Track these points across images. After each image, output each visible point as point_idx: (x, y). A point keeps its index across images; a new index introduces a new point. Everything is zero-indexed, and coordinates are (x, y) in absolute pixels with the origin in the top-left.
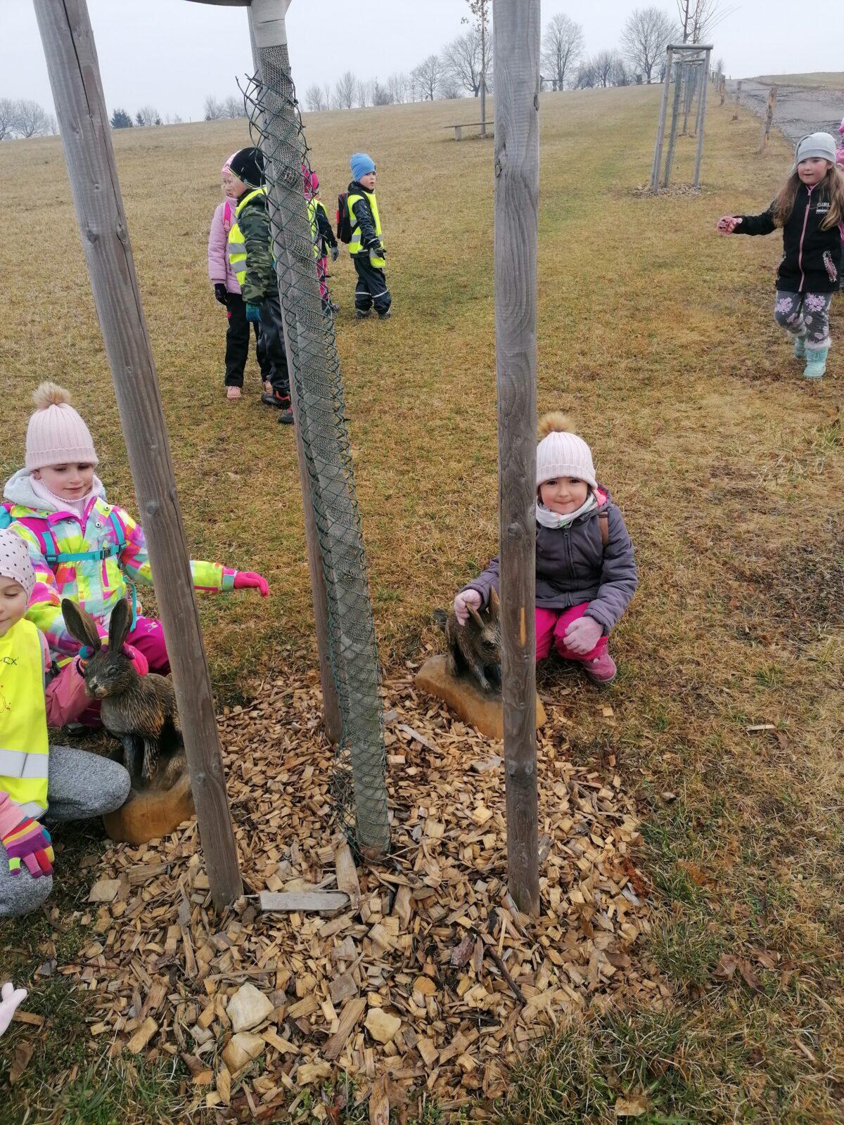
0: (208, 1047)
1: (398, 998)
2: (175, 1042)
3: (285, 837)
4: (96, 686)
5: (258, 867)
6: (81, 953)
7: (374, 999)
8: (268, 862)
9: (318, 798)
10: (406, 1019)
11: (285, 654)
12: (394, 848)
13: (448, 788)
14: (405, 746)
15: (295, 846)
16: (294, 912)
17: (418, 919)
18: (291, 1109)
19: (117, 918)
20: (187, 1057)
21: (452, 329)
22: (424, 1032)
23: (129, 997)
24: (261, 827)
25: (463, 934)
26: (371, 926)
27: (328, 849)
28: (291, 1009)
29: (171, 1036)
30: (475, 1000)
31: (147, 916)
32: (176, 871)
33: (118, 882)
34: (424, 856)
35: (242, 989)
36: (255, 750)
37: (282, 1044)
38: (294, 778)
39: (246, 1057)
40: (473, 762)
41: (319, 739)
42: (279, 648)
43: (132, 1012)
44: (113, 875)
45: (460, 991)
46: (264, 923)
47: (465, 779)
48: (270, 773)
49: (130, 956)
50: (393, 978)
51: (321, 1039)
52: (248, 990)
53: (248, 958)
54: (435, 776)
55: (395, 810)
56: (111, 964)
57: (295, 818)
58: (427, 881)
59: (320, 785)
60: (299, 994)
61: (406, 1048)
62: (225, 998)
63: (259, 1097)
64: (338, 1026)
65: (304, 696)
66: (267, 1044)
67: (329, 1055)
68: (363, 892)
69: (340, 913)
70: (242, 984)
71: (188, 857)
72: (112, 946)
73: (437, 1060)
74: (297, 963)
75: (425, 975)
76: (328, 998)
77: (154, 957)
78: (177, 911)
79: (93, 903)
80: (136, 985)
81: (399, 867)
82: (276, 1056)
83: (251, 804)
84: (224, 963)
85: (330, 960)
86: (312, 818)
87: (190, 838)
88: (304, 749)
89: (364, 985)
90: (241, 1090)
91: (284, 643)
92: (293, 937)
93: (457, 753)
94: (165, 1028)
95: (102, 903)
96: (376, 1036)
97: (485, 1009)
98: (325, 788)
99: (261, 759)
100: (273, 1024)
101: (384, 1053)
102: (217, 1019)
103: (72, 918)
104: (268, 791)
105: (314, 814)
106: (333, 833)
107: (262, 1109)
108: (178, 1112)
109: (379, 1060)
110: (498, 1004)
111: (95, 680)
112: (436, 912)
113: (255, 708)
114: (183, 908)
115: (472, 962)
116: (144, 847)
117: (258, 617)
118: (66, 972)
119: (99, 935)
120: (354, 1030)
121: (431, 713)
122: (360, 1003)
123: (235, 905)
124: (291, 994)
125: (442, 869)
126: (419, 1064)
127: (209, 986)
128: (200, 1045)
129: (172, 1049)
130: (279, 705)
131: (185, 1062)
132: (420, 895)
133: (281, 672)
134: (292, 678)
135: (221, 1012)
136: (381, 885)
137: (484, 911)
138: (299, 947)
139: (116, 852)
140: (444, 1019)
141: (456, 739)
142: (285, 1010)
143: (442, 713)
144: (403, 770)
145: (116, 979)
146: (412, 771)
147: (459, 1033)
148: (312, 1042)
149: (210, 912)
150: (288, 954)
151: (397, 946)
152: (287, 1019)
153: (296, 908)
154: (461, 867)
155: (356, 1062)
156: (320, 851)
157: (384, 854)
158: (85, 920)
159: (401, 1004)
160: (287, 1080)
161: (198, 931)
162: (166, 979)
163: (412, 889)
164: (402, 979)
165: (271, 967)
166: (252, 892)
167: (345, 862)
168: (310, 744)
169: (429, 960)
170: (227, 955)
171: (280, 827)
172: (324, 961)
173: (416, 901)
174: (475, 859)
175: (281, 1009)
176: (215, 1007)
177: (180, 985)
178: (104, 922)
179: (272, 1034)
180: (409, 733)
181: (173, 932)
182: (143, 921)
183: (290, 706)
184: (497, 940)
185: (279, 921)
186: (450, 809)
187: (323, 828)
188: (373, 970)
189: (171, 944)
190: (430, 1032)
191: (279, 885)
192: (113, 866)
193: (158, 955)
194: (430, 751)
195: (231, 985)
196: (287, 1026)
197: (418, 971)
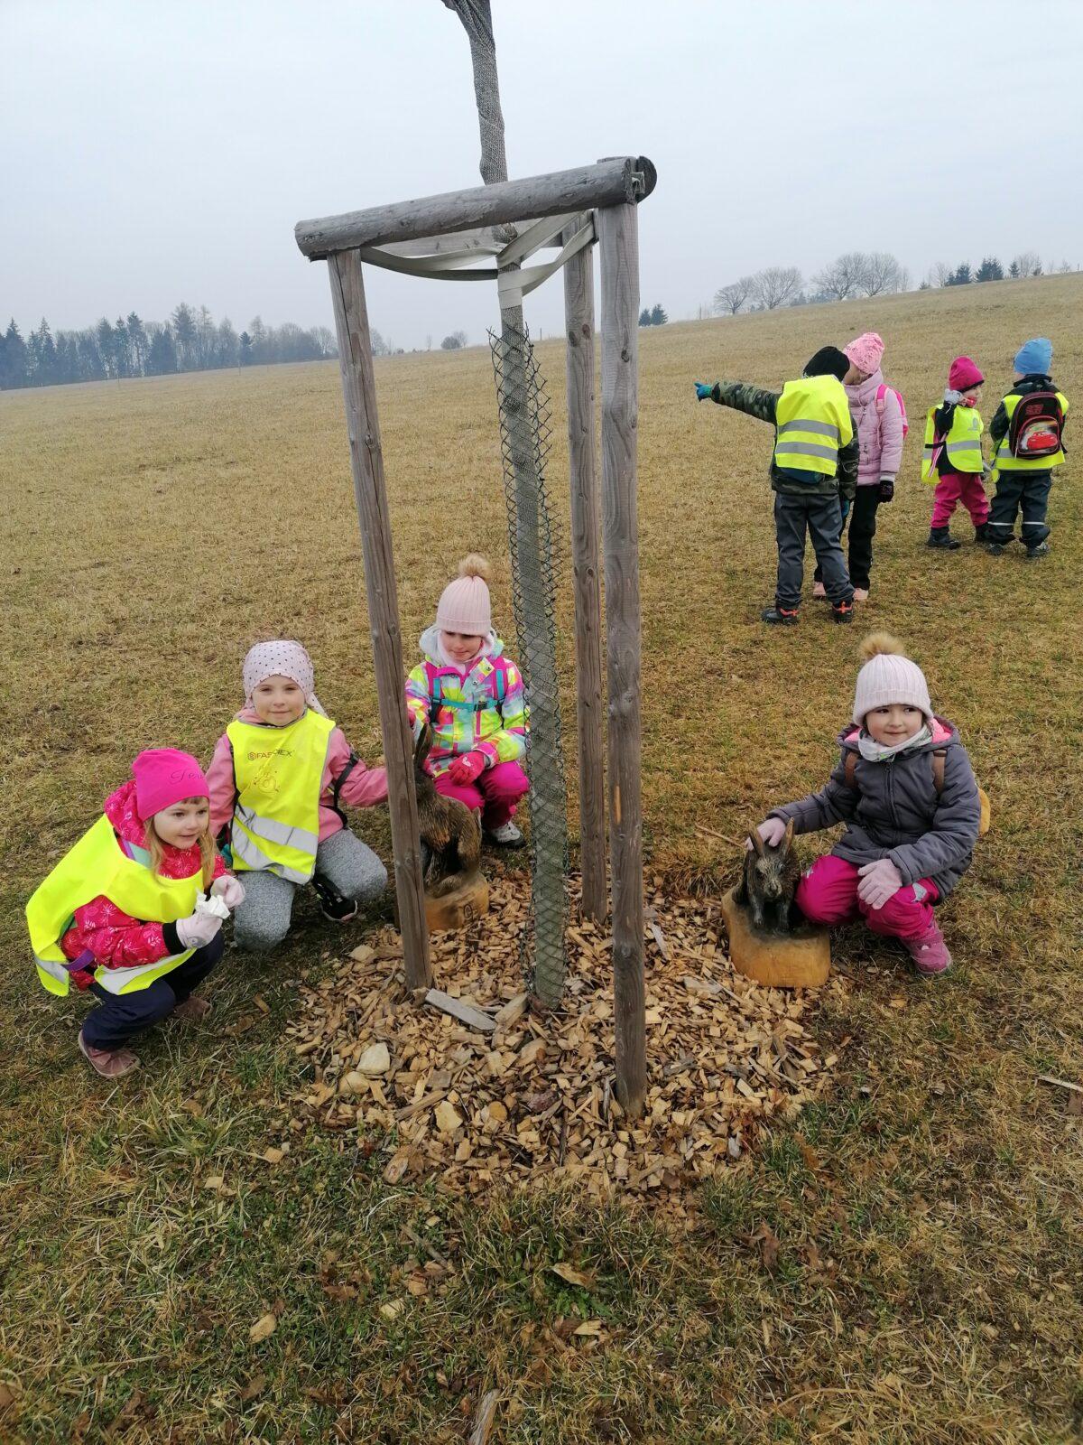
0: (335, 1070)
1: (471, 1106)
3: (491, 967)
5: (453, 977)
6: (318, 984)
7: (453, 1096)
8: (464, 978)
10: (465, 1123)
12: (558, 1009)
15: (494, 977)
16: (449, 1014)
17: (533, 1065)
19: (353, 972)
20: (318, 1068)
22: (471, 1138)
23: (321, 1022)
24: (481, 953)
25: (553, 1090)
26: (493, 1050)
27: (515, 990)
28: (400, 1075)
29: (321, 1053)
30: (526, 1140)
31: (369, 979)
33: (372, 951)
34: (577, 1025)
37: (378, 1095)
39: (351, 1088)
40: (687, 978)
43: (316, 1031)
44: (373, 945)
45: (519, 1128)
46: (425, 1011)
49: (341, 998)
50: (477, 1091)
51: (402, 1103)
52: (382, 1048)
53: (396, 1027)
56: (328, 998)
57: (511, 957)
58: (563, 1043)
60: (411, 1068)
61: (451, 1142)
62: (366, 1045)
63: (336, 1114)
64: (417, 1101)
66: (370, 1091)
67: (399, 1116)
68: (510, 1029)
69: (481, 1032)
70: (377, 1041)
72: (337, 988)
73: (465, 1161)
74: (423, 1048)
75: (503, 1102)
76: (427, 1080)
77: (351, 1004)
78: (385, 982)
79: (349, 957)
81: (551, 1024)
82: (370, 1100)
85: (447, 1057)
89: (455, 1084)
90: (331, 1105)
93: (683, 966)
94: (322, 1047)
95: (353, 959)
96: (438, 1124)
97: (529, 1150)
100: (382, 1079)
101: (434, 1136)
103: (332, 961)
104: (505, 930)
107: (332, 1121)
109: (428, 1139)
110: (541, 1153)
112: (550, 1068)
115: (543, 1113)
118: (302, 991)
119: (337, 977)
120: (426, 1109)
122: (442, 1094)
124: (406, 1066)
125: (582, 1041)
126: (451, 1157)
127: (364, 1035)
128: (331, 1066)
131: (314, 1071)
132: (550, 1050)
135: (357, 1053)
136: (528, 1031)
137: (584, 1083)
138: (433, 1038)
139: (387, 932)
140: (492, 1139)
141: (694, 956)
142: (396, 1074)
147: (497, 1155)
148: (396, 1103)
149: (403, 991)
150: (422, 1038)
151: (500, 1074)
152: (393, 1080)
153: (455, 1014)
154: (598, 1047)
155: (412, 1130)
156: (508, 988)
157: (548, 1010)
159: (469, 1112)
160: (360, 1114)
161: (385, 1000)
162: (346, 1019)
163: (548, 1045)
164: (483, 1095)
165: (406, 1039)
167: (517, 1003)
169: (514, 1094)
170: (385, 1019)
171: (494, 959)
172: (442, 1056)
173: (542, 1053)
175: (394, 1072)
176: (357, 1049)
177: (350, 1026)
178: (345, 972)
179: (378, 1084)
180: (655, 933)
181: (374, 993)
182: (364, 981)
184: (576, 1108)
185: (434, 1014)
189: (367, 1001)
190: (475, 1141)
191: (456, 994)
192: (378, 940)
193: (355, 1004)
194: (661, 955)
195: (373, 1039)
196: (389, 1085)
197: (500, 1096)
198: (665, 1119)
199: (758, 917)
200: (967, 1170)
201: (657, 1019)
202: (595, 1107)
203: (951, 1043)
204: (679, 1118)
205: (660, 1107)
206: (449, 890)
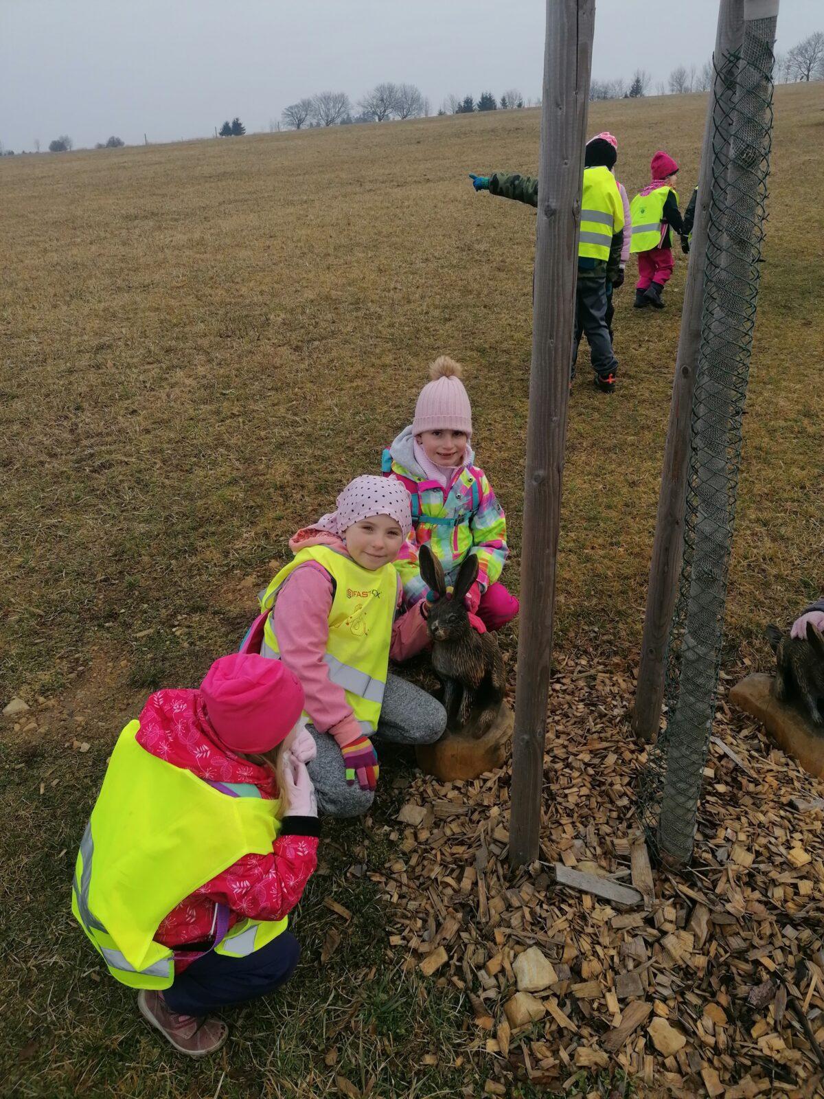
0: (492, 994)
1: (686, 1016)
2: (463, 979)
3: (581, 816)
4: (437, 629)
5: (554, 837)
6: (387, 865)
8: (564, 835)
9: (617, 787)
10: (692, 1040)
11: (592, 635)
12: (695, 862)
13: (762, 818)
14: (716, 760)
15: (591, 829)
16: (586, 893)
17: (714, 944)
18: (567, 1084)
19: (420, 843)
20: (473, 996)
21: (808, 324)
22: (710, 1061)
23: (425, 921)
24: (559, 799)
25: (765, 977)
26: (664, 933)
27: (624, 842)
28: (575, 987)
29: (459, 971)
30: (771, 1049)
31: (447, 850)
32: (476, 817)
33: (424, 811)
34: (728, 881)
35: (529, 950)
36: (557, 723)
37: (562, 1018)
38: (596, 761)
39: (526, 1018)
40: (793, 798)
41: (625, 729)
42: (586, 628)
43: (426, 935)
44: (419, 801)
45: (754, 1033)
46: (558, 895)
47: (782, 813)
48: (573, 749)
49: (430, 882)
50: (682, 994)
51: (602, 1028)
53: (538, 923)
54: (747, 800)
55: (699, 823)
56: (412, 884)
57: (593, 800)
58: (729, 907)
59: (621, 775)
60: (585, 974)
61: (689, 1070)
62: (512, 953)
63: (536, 1061)
64: (620, 1021)
65: (607, 681)
66: (548, 1013)
67: (608, 1046)
68: (657, 897)
69: (632, 910)
70: (530, 946)
71: (488, 807)
72: (414, 868)
74: (585, 944)
75: (718, 1003)
76: (613, 989)
77: (449, 891)
78: (474, 855)
79: (401, 823)
80: (431, 911)
81: (699, 884)
82: (554, 1027)
83: (552, 774)
84: (515, 921)
85: (619, 953)
86: (609, 806)
87: (490, 789)
88: (608, 735)
89: (651, 990)
90: (519, 1047)
91: (592, 624)
92: (583, 917)
93: (775, 783)
94: (454, 961)
95: (408, 825)
96: (658, 1046)
97: (782, 1062)
98: (626, 780)
99: (563, 733)
100: (555, 995)
101: (663, 1065)
102: (503, 971)
103: (383, 831)
104: (568, 766)
105: (612, 802)
106: (629, 827)
108: (459, 1045)
109: (659, 1071)
110: (797, 1063)
111: (437, 623)
112: (736, 943)
113: (558, 681)
114: (481, 854)
115: (771, 1007)
116: (449, 785)
117: (568, 593)
118: (374, 879)
119: (404, 854)
120: (635, 1031)
121: (745, 732)
122: (646, 1008)
123: (530, 868)
124: (576, 972)
125: (747, 901)
126: (701, 1092)
127: (499, 938)
128: (485, 990)
129: (461, 984)
130: (581, 683)
131: (470, 1001)
132: (720, 919)
133: (586, 652)
134: (596, 660)
135: (507, 966)
136: (677, 896)
137: (791, 960)
138: (589, 930)
139: (424, 782)
140: (732, 1056)
141: (775, 767)
142: (569, 986)
143: (760, 735)
144: (710, 784)
145: (415, 899)
146: (721, 788)
147: (748, 1076)
148: (591, 1026)
149: (506, 866)
151: (689, 963)
152: (569, 995)
153: (590, 890)
154: (769, 905)
155: (635, 1064)
156: (616, 841)
157: (685, 865)
158: (393, 836)
159: (689, 1024)
161: (493, 881)
162: (460, 915)
163: (711, 911)
164: (692, 998)
166: (546, 860)
167: (641, 860)
168: (614, 732)
169: (723, 989)
170: (519, 914)
171: (577, 805)
172: (613, 952)
173: (714, 924)
174: (786, 901)
175: (565, 983)
176: (503, 959)
177: (472, 926)
178: (409, 844)
179: (553, 1005)
180: (722, 748)
181: (469, 871)
182: (442, 854)
183: (592, 688)
184: (804, 994)
185: (571, 897)
186: (763, 841)
187: (620, 819)
188: (661, 978)
189: (466, 884)
190: (716, 1062)
191: (574, 862)
192: (421, 794)
193: (454, 889)
194: (743, 772)
195: (518, 943)
196: (568, 1002)
197: (711, 997)
199: (816, 715)
206: (488, 726)
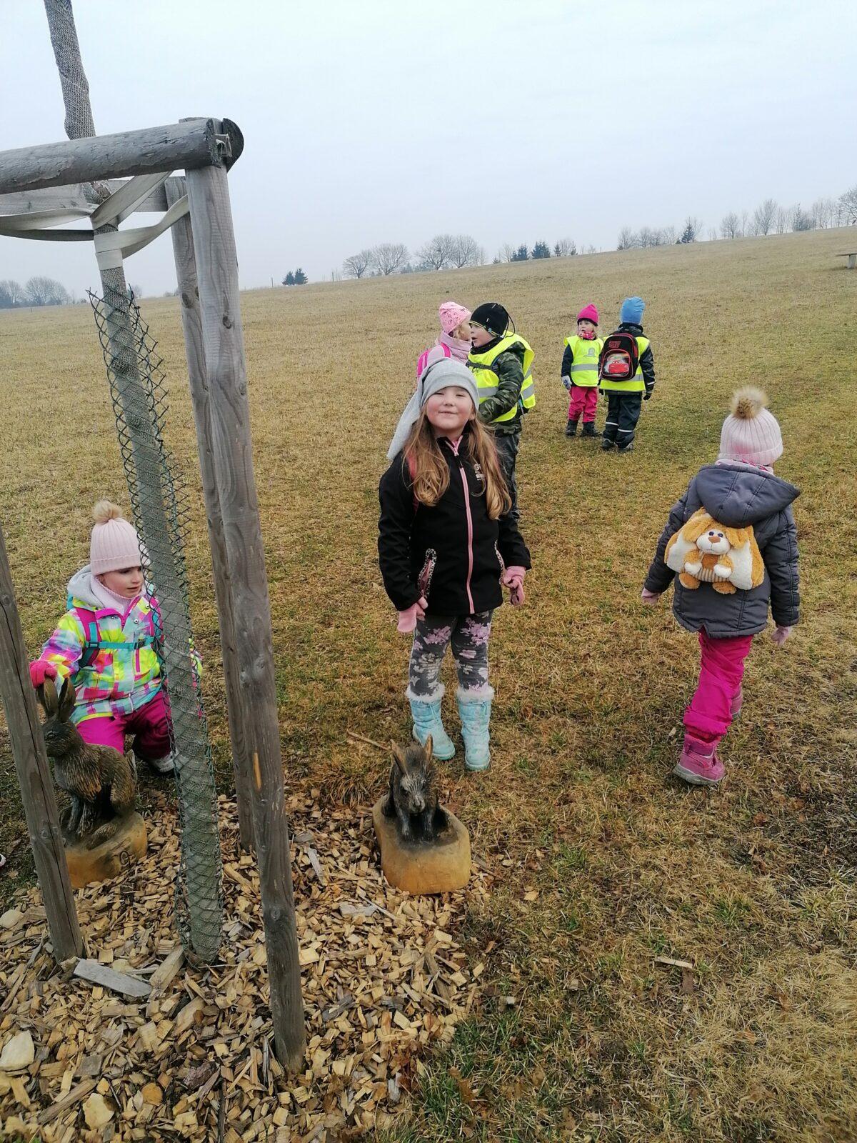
1: (122, 1094)
3: (148, 920)
5: (108, 938)
7: (103, 1085)
8: (120, 937)
10: (116, 1116)
12: (216, 960)
14: (299, 870)
15: (150, 931)
16: (100, 986)
22: (124, 1133)
24: (137, 905)
25: (210, 1060)
26: (147, 1021)
27: (172, 942)
28: (45, 1067)
30: (183, 1125)
31: (18, 949)
33: (22, 915)
34: (234, 977)
35: (22, 1034)
37: (21, 1096)
40: (344, 904)
44: (23, 908)
45: (175, 1110)
46: (73, 987)
47: (325, 917)
50: (129, 1074)
51: (46, 1102)
52: (25, 1037)
53: (42, 1010)
57: (168, 906)
58: (220, 1000)
60: (58, 1056)
66: (11, 1091)
67: (42, 1119)
68: (166, 991)
69: (135, 1001)
70: (23, 1030)
75: (159, 1085)
76: (74, 1070)
78: (32, 953)
81: (209, 980)
82: (11, 1102)
83: (143, 882)
84: (23, 1007)
85: (96, 1038)
89: (105, 1070)
92: (81, 1006)
93: (338, 891)
96: (87, 1121)
100: (27, 1074)
112: (208, 1032)
114: (36, 952)
115: (201, 1088)
120: (72, 1107)
122: (91, 1085)
123: (63, 963)
125: (240, 995)
127: (6, 1022)
132: (207, 1011)
136: (183, 991)
137: (242, 1046)
138: (81, 1017)
140: (147, 1130)
141: (349, 877)
142: (41, 1066)
148: (40, 1102)
149: (52, 962)
150: (71, 1019)
151: (155, 1048)
152: (37, 1074)
153: (102, 983)
154: (257, 999)
155: (57, 1134)
156: (165, 942)
159: (121, 1101)
161: (32, 975)
163: (206, 1004)
165: (52, 1023)
167: (174, 958)
169: (169, 1071)
170: (29, 1002)
171: (150, 910)
172: (92, 1037)
173: (201, 1016)
175: (39, 1064)
176: (1, 1042)
179: (21, 1082)
180: (310, 859)
181: (20, 969)
184: (234, 1077)
185: (83, 989)
188: (121, 1061)
189: (13, 978)
191: (109, 958)
192: (29, 901)
193: (2, 983)
194: (318, 881)
195: (18, 1028)
196: (34, 1081)
197: (154, 1077)
198: (325, 1070)
199: (406, 828)
200: (605, 1074)
201: (315, 957)
202: (254, 1072)
203: (578, 933)
204: (339, 1067)
205: (320, 1057)
206: (103, 839)
